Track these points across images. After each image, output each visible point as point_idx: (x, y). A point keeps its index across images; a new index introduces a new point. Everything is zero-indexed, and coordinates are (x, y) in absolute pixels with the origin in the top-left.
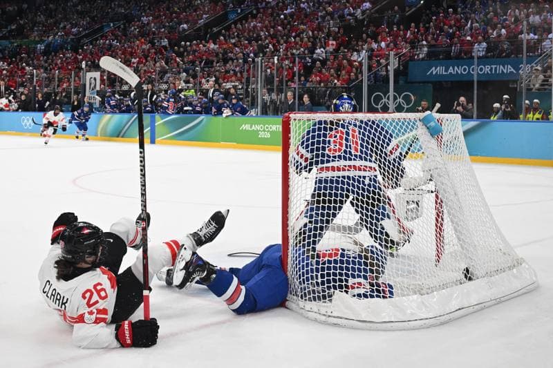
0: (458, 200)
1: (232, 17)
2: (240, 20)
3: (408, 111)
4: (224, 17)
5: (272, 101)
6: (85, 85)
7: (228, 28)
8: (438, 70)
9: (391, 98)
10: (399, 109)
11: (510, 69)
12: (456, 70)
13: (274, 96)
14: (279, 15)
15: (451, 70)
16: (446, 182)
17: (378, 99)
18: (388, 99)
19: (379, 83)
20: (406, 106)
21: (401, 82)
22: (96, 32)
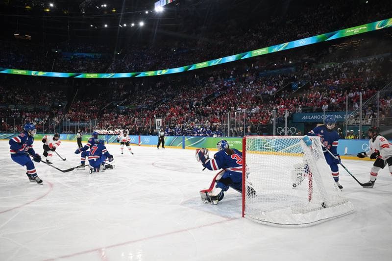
0: (319, 174)
1: (216, 95)
2: (220, 97)
3: (293, 135)
4: (213, 95)
5: (234, 131)
6: (155, 124)
7: (215, 100)
8: (306, 117)
9: (286, 129)
10: (289, 134)
11: (340, 117)
12: (316, 117)
13: (235, 129)
14: (236, 94)
15: (312, 117)
16: (314, 165)
17: (280, 130)
18: (285, 130)
19: (281, 123)
20: (292, 133)
21: (290, 122)
22: (159, 102)
